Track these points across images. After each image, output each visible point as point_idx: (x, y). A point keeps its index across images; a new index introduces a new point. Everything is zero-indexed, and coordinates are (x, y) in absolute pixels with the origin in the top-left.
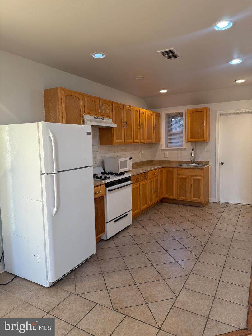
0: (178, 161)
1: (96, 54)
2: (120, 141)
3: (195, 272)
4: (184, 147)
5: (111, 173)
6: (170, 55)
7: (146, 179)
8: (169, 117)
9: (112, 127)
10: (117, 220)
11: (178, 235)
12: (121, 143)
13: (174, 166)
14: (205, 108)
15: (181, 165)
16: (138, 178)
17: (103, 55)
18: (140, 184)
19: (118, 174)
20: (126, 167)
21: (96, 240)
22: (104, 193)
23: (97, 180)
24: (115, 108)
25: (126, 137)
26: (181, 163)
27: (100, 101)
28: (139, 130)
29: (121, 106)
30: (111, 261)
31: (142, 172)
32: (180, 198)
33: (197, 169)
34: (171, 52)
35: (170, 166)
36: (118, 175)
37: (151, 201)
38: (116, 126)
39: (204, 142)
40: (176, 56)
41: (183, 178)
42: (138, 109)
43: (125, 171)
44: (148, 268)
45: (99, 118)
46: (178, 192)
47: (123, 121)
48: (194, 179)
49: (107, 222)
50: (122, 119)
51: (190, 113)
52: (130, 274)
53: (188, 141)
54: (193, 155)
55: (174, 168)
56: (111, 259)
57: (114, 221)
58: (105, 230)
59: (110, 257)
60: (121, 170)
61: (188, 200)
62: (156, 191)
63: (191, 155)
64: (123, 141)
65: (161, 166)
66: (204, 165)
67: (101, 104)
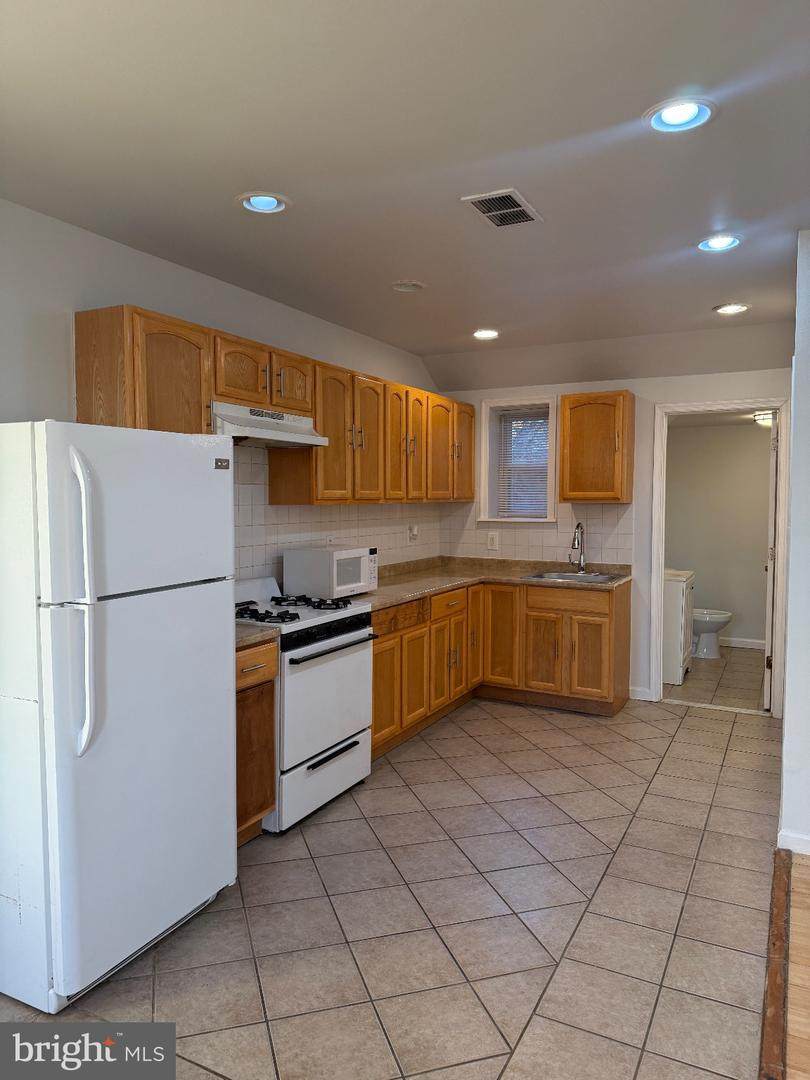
0: (529, 563)
1: (257, 199)
2: (338, 493)
3: (576, 953)
4: (550, 519)
5: (304, 600)
6: (505, 211)
7: (424, 621)
8: (505, 417)
9: (311, 447)
10: (317, 763)
11: (525, 814)
12: (342, 499)
13: (516, 579)
14: (619, 393)
15: (541, 576)
16: (395, 618)
17: (279, 203)
18: (401, 636)
19: (329, 602)
20: (357, 579)
21: (240, 835)
22: (274, 669)
23: (253, 626)
24: (324, 381)
25: (358, 481)
26: (541, 568)
27: (271, 357)
28: (404, 458)
29: (346, 378)
30: (289, 909)
31: (409, 596)
32: (538, 685)
33: (591, 590)
34: (507, 201)
35: (505, 579)
36: (329, 607)
37: (439, 693)
38: (323, 441)
39: (613, 502)
40: (522, 216)
41: (546, 621)
42: (402, 388)
43: (352, 594)
44: (417, 937)
45: (267, 415)
46: (530, 667)
47: (349, 425)
48: (582, 624)
49: (283, 773)
50: (348, 420)
51: (571, 409)
52: (352, 962)
53: (564, 499)
54: (579, 544)
55: (515, 585)
56: (289, 905)
57: (309, 768)
58: (274, 799)
59: (285, 896)
60: (340, 591)
61: (563, 694)
62: (456, 662)
63: (574, 544)
64: (348, 493)
65: (476, 579)
66: (612, 579)
67: (275, 368)
